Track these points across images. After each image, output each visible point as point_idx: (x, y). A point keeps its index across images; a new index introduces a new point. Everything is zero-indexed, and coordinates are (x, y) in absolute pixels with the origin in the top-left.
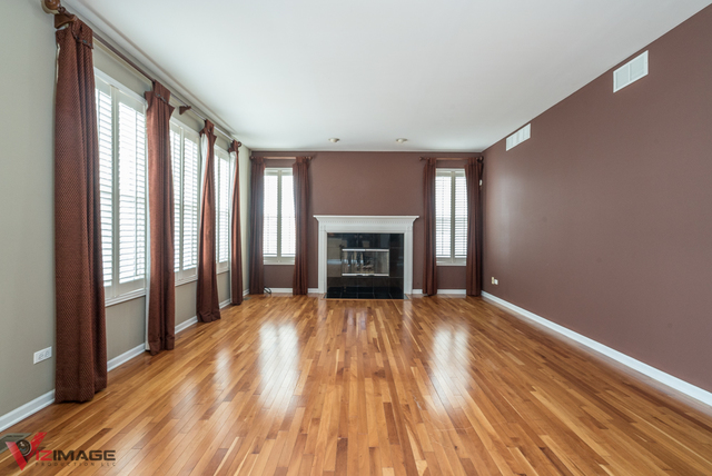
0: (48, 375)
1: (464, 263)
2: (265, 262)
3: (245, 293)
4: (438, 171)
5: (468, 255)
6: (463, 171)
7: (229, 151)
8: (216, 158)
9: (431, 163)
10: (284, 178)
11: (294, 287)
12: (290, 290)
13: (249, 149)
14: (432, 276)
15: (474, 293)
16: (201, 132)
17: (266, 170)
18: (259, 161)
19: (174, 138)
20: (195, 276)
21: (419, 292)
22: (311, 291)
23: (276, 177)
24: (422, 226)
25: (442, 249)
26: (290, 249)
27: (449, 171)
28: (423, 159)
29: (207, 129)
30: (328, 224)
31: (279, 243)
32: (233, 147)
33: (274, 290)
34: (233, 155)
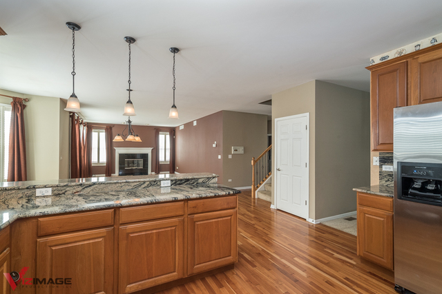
1: (169, 163)
2: (93, 165)
4: (160, 133)
5: (170, 161)
6: (168, 133)
9: (157, 130)
10: (101, 134)
11: (106, 174)
12: (104, 175)
13: (87, 122)
14: (158, 168)
15: (172, 172)
17: (93, 130)
18: (91, 127)
21: (154, 173)
22: (113, 175)
23: (97, 133)
24: (154, 151)
25: (161, 158)
26: (104, 160)
27: (164, 133)
28: (155, 128)
30: (119, 151)
33: (97, 175)
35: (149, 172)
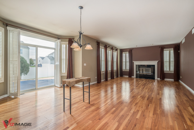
0: (96, 80)
1: (173, 73)
2: (123, 70)
3: (119, 76)
4: (164, 49)
5: (174, 70)
6: (173, 49)
7: (116, 51)
8: (114, 52)
9: (162, 48)
10: (127, 54)
12: (128, 76)
13: (120, 49)
14: (163, 75)
15: (176, 80)
16: (111, 49)
17: (123, 53)
18: (122, 51)
19: (108, 51)
20: (110, 72)
21: (159, 79)
22: (132, 77)
23: (125, 54)
24: (160, 63)
26: (128, 68)
27: (168, 49)
28: (160, 47)
29: (112, 49)
30: (136, 63)
31: (126, 67)
32: (117, 50)
33: (125, 76)
34: (117, 51)
35: (156, 78)
